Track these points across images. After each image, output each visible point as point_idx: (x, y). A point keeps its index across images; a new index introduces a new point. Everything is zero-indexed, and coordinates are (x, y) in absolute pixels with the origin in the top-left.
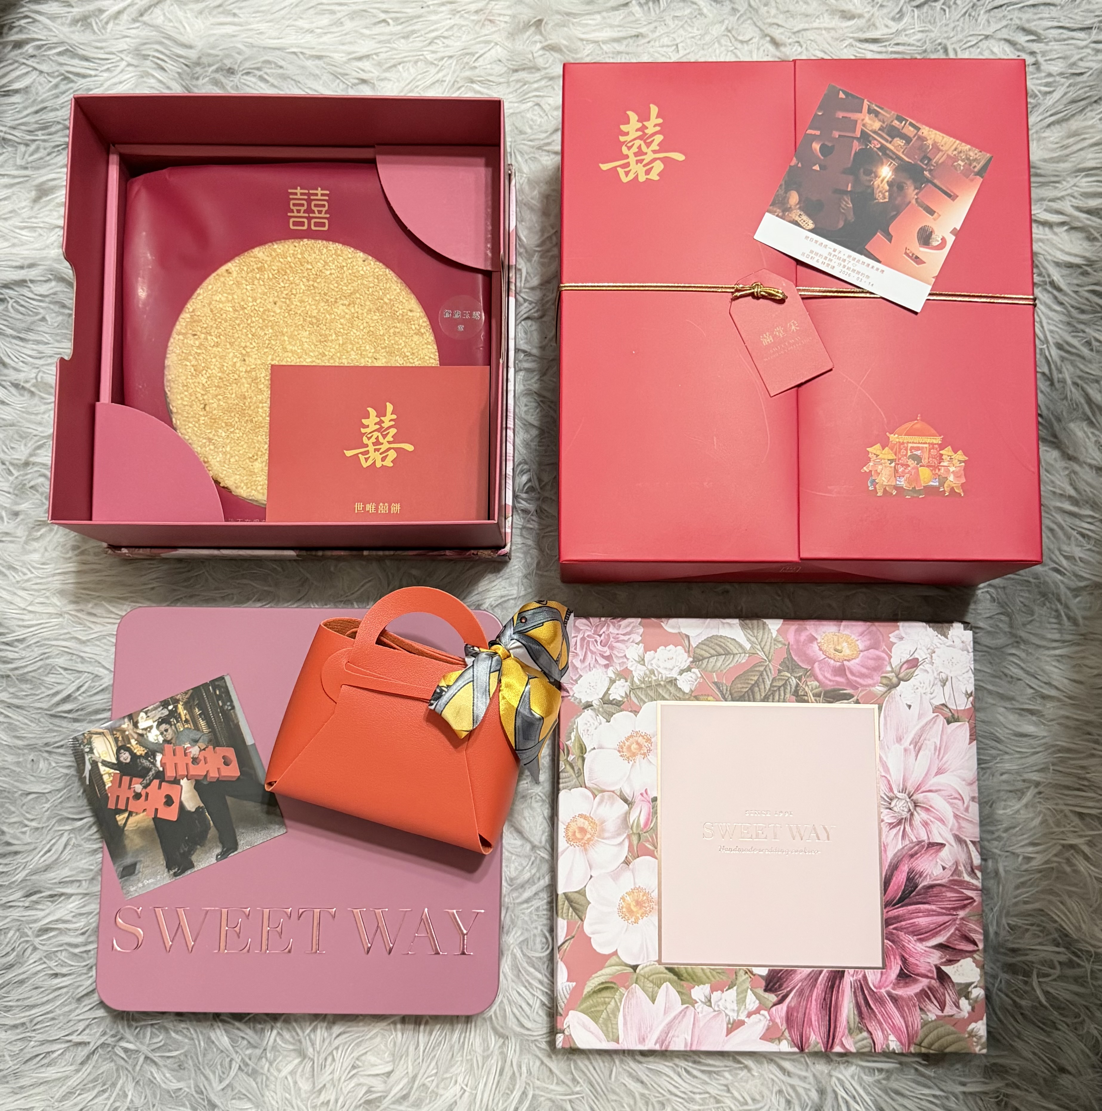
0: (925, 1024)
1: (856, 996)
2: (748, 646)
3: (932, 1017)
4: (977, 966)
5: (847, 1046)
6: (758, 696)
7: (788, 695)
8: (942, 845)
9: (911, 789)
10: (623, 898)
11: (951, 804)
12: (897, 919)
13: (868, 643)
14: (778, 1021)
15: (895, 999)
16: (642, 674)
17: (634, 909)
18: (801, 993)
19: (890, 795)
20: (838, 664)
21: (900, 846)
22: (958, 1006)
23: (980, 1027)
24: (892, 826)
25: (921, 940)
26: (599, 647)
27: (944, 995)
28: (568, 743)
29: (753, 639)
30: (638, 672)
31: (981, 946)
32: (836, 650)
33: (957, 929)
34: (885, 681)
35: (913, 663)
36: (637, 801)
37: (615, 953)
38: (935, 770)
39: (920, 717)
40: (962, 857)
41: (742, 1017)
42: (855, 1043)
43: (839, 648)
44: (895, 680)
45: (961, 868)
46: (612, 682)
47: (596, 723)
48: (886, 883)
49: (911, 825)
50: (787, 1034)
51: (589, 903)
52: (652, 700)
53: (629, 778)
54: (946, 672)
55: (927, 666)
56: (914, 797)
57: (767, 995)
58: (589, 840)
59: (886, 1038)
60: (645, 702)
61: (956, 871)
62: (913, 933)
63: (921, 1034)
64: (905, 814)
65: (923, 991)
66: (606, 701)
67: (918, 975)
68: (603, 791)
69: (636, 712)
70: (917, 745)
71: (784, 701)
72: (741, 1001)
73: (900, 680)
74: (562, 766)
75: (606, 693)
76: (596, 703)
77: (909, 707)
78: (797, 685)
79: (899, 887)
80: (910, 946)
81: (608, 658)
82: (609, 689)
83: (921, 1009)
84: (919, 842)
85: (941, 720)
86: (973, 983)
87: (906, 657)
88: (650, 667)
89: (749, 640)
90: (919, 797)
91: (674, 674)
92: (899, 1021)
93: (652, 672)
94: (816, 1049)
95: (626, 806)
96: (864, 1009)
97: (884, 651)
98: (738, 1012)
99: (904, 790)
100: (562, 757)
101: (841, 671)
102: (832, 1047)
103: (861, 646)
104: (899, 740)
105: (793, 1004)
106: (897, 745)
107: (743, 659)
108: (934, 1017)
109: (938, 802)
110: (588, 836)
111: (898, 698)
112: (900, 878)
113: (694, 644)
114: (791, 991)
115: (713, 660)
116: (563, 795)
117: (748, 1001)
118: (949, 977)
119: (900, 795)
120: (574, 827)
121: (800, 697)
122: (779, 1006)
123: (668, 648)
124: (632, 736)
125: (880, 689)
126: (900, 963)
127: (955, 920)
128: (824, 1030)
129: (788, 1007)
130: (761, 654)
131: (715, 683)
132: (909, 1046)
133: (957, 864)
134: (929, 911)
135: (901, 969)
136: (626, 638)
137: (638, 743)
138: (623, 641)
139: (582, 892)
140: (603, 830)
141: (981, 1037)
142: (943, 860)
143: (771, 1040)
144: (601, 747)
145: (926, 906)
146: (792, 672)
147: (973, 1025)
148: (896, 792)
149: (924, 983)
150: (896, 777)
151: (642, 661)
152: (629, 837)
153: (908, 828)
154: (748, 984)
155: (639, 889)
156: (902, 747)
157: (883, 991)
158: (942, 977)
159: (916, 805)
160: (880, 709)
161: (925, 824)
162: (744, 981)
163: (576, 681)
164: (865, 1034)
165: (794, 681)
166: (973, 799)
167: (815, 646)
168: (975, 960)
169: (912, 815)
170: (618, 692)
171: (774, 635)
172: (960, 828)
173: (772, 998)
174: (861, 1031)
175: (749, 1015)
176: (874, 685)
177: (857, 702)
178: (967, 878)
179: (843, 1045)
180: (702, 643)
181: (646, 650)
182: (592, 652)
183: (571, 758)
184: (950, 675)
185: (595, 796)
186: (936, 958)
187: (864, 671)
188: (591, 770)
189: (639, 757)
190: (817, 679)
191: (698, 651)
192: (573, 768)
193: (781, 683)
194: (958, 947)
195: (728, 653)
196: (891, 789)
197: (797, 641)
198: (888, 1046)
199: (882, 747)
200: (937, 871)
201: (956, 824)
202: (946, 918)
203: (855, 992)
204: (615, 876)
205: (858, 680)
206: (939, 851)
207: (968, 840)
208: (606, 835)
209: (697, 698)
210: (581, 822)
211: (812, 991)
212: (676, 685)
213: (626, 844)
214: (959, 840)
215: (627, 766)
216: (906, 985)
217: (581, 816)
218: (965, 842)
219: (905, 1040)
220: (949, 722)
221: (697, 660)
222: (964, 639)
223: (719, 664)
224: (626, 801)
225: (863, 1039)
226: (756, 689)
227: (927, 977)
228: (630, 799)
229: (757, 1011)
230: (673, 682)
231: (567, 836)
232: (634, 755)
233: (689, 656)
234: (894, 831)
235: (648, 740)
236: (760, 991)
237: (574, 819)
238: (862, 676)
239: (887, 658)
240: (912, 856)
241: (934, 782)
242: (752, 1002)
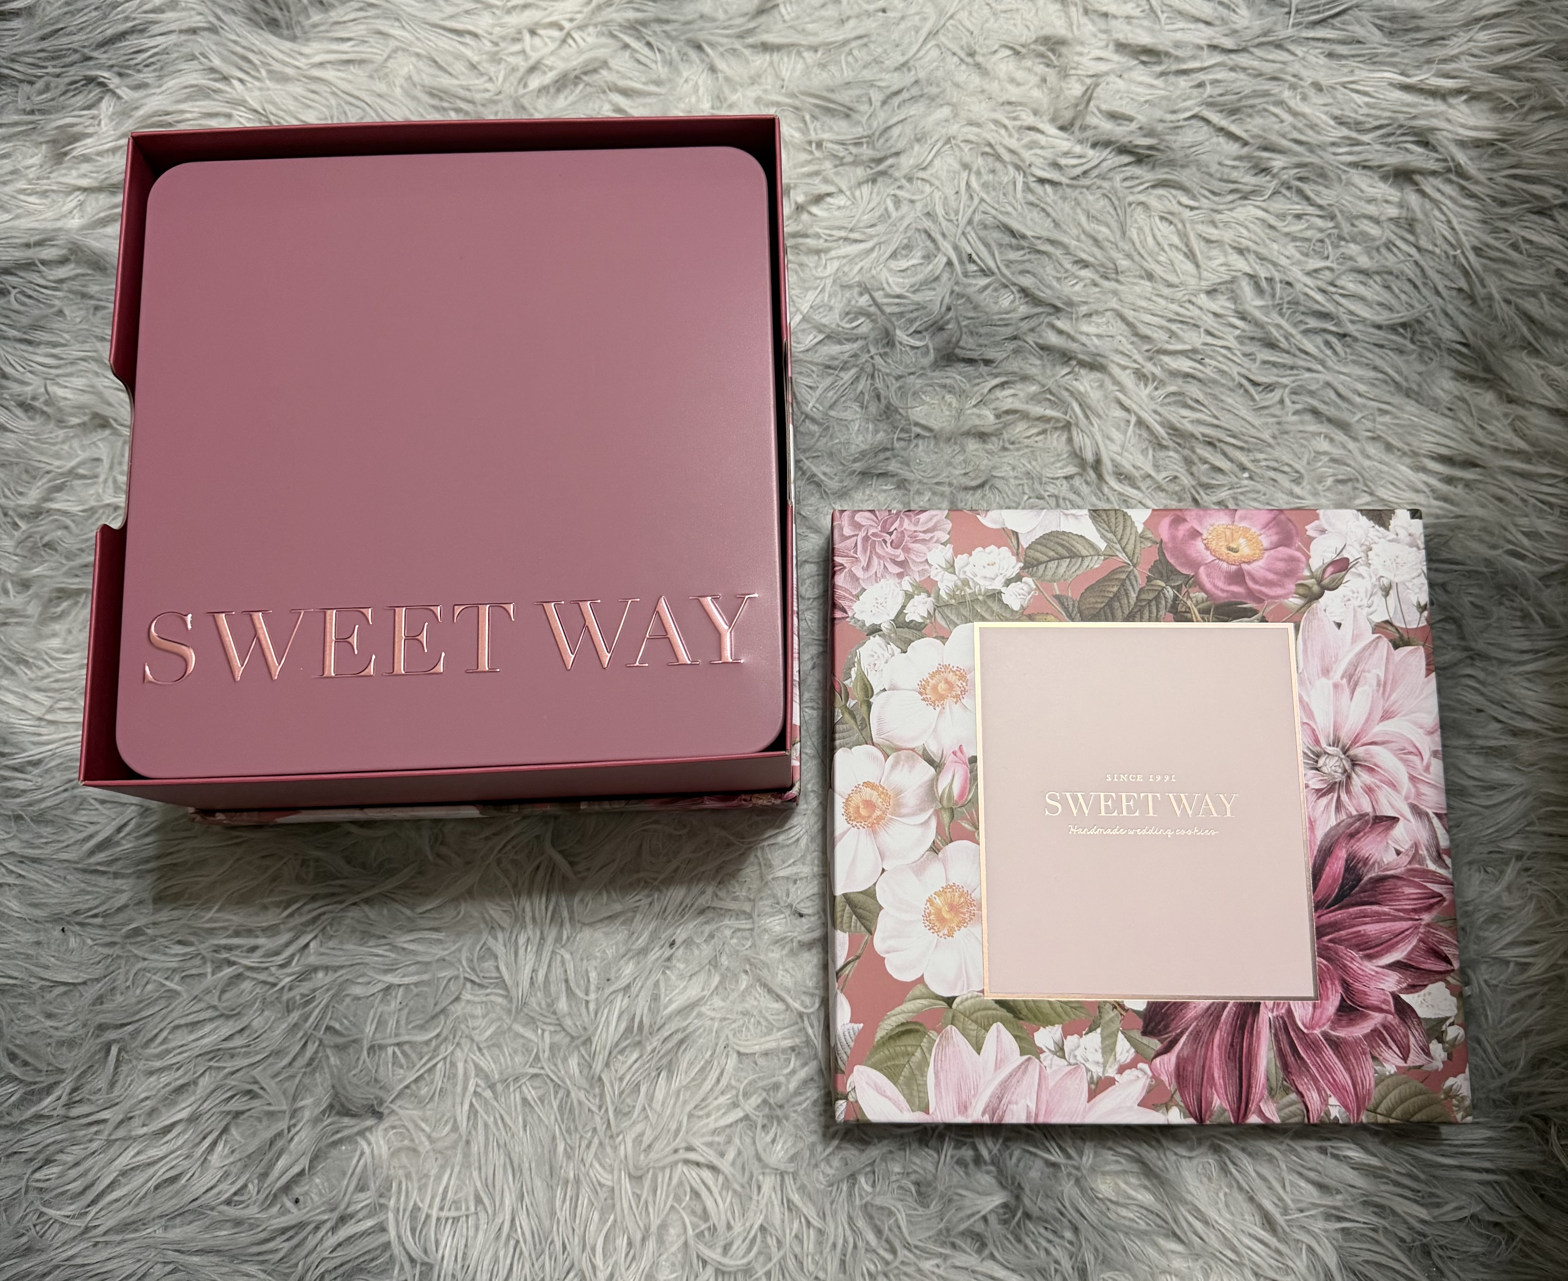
0: (1381, 1079)
1: (1278, 1041)
2: (1102, 545)
3: (1390, 1069)
4: (1452, 994)
5: (1268, 1115)
6: (1119, 613)
7: (1162, 612)
8: (1394, 820)
9: (1345, 739)
10: (930, 900)
11: (1404, 761)
12: (1335, 926)
13: (1275, 538)
14: (1165, 1078)
15: (1336, 1044)
16: (951, 585)
17: (947, 916)
18: (1196, 1036)
19: (1316, 749)
20: (1234, 568)
21: (1333, 822)
22: (1427, 1053)
23: (1461, 1083)
24: (1320, 793)
25: (1370, 957)
26: (889, 549)
27: (1407, 1036)
28: (847, 682)
29: (1110, 535)
30: (946, 583)
31: (1456, 965)
32: (1230, 549)
33: (1420, 940)
34: (1301, 591)
35: (1342, 565)
36: (948, 762)
37: (921, 980)
38: (1378, 715)
39: (1355, 639)
40: (1423, 835)
41: (1111, 1072)
42: (1279, 1110)
43: (1234, 545)
44: (1316, 588)
45: (1423, 852)
46: (909, 597)
47: (887, 655)
48: (1317, 874)
49: (1348, 792)
50: (1177, 1097)
51: (881, 908)
52: (967, 621)
53: (935, 730)
54: (1389, 576)
55: (1361, 569)
56: (1352, 752)
57: (1146, 1040)
58: (880, 818)
59: (1325, 1102)
60: (956, 625)
61: (1416, 857)
62: (1358, 947)
63: (1375, 1094)
64: (1339, 777)
65: (1375, 1031)
66: (900, 622)
67: (1367, 1008)
68: (898, 749)
69: (944, 639)
70: (1352, 679)
71: (1157, 620)
72: (1109, 1049)
73: (1324, 589)
74: (839, 715)
75: (901, 612)
76: (885, 627)
77: (1339, 625)
78: (1176, 598)
79: (1335, 881)
80: (1354, 966)
81: (903, 564)
82: (904, 607)
83: (1374, 1058)
84: (1362, 816)
85: (1385, 644)
86: (1447, 1018)
87: (1331, 556)
88: (962, 576)
89: (1103, 537)
90: (1358, 751)
91: (998, 585)
92: (1342, 1076)
93: (966, 583)
94: (1222, 1120)
95: (932, 771)
96: (1291, 1059)
97: (1299, 549)
98: (1105, 1065)
99: (1336, 742)
100: (839, 702)
101: (1238, 577)
102: (1245, 1115)
103: (1265, 542)
104: (1326, 672)
105: (1185, 1053)
106: (1324, 680)
107: (1096, 563)
108: (1393, 1070)
109: (1384, 757)
110: (878, 813)
111: (1321, 614)
112: (1336, 866)
113: (1025, 543)
114: (1181, 1034)
115: (1052, 565)
116: (841, 757)
117: (1118, 1049)
118: (1413, 1011)
119: (1330, 750)
120: (857, 800)
121: (1179, 614)
122: (1165, 1057)
123: (988, 549)
124: (938, 672)
125: (1295, 601)
126: (1340, 990)
127: (1417, 927)
128: (1232, 1090)
129: (1178, 1057)
130: (1122, 556)
131: (1057, 597)
132: (1358, 1114)
133: (1416, 846)
134: (1378, 914)
135: (1343, 1000)
136: (927, 536)
137: (947, 682)
138: (923, 541)
139: (870, 893)
140: (899, 805)
141: (1463, 1098)
142: (1396, 841)
143: (1155, 1107)
144: (894, 688)
145: (1375, 908)
146: (1167, 580)
147: (1450, 1081)
148: (1324, 745)
149: (1376, 1019)
150: (1324, 724)
151: (951, 567)
152: (937, 813)
153: (1344, 797)
154: (1117, 1025)
155: (952, 887)
156: (1331, 682)
157: (1317, 1032)
158: (1403, 1010)
159: (1354, 762)
160: (1297, 628)
161: (1369, 790)
162: (1112, 1020)
163: (857, 597)
164: (1293, 1096)
165: (1170, 593)
166: (1435, 754)
167: (1199, 544)
168: (1448, 985)
169: (1349, 777)
170: (918, 610)
171: (1140, 528)
172: (1419, 794)
173: (1155, 1044)
174: (1287, 1091)
175: (1121, 1070)
176: (1286, 596)
177: (1263, 620)
178: (1431, 866)
179: (1261, 1113)
180: (1037, 542)
181: (956, 553)
182: (879, 557)
183: (851, 703)
184: (1396, 580)
185: (887, 756)
186: (1391, 982)
187: (1271, 576)
188: (880, 720)
189: (948, 702)
190: (1203, 589)
191: (1031, 553)
192: (854, 717)
193: (1151, 596)
194: (1423, 966)
195: (1073, 555)
196: (1317, 742)
197: (1173, 538)
198: (1328, 1114)
199: (1301, 682)
200: (1389, 857)
201: (1413, 790)
202: (1405, 925)
203: (1276, 1035)
204: (919, 868)
205: (1263, 589)
206: (1390, 828)
207: (1430, 812)
208: (904, 811)
209: (1031, 618)
210: (867, 793)
211: (1212, 1034)
212: (1000, 600)
213: (933, 823)
214: (1418, 812)
215: (932, 713)
216: (1352, 1022)
217: (867, 784)
218: (1427, 815)
219: (1353, 1106)
220: (1396, 646)
221: (1030, 565)
222: (1410, 531)
223: (1062, 570)
224: (931, 762)
225: (1291, 1104)
226: (1116, 604)
227: (1380, 1010)
228: (937, 760)
229: (1132, 1065)
230: (996, 595)
231: (847, 813)
232: (942, 698)
233: (1018, 560)
234: (1324, 801)
235: (962, 677)
236: (1137, 1035)
237: (857, 789)
238: (1269, 583)
239: (1303, 558)
240: (1352, 836)
241: (1379, 729)
242: (1124, 1050)
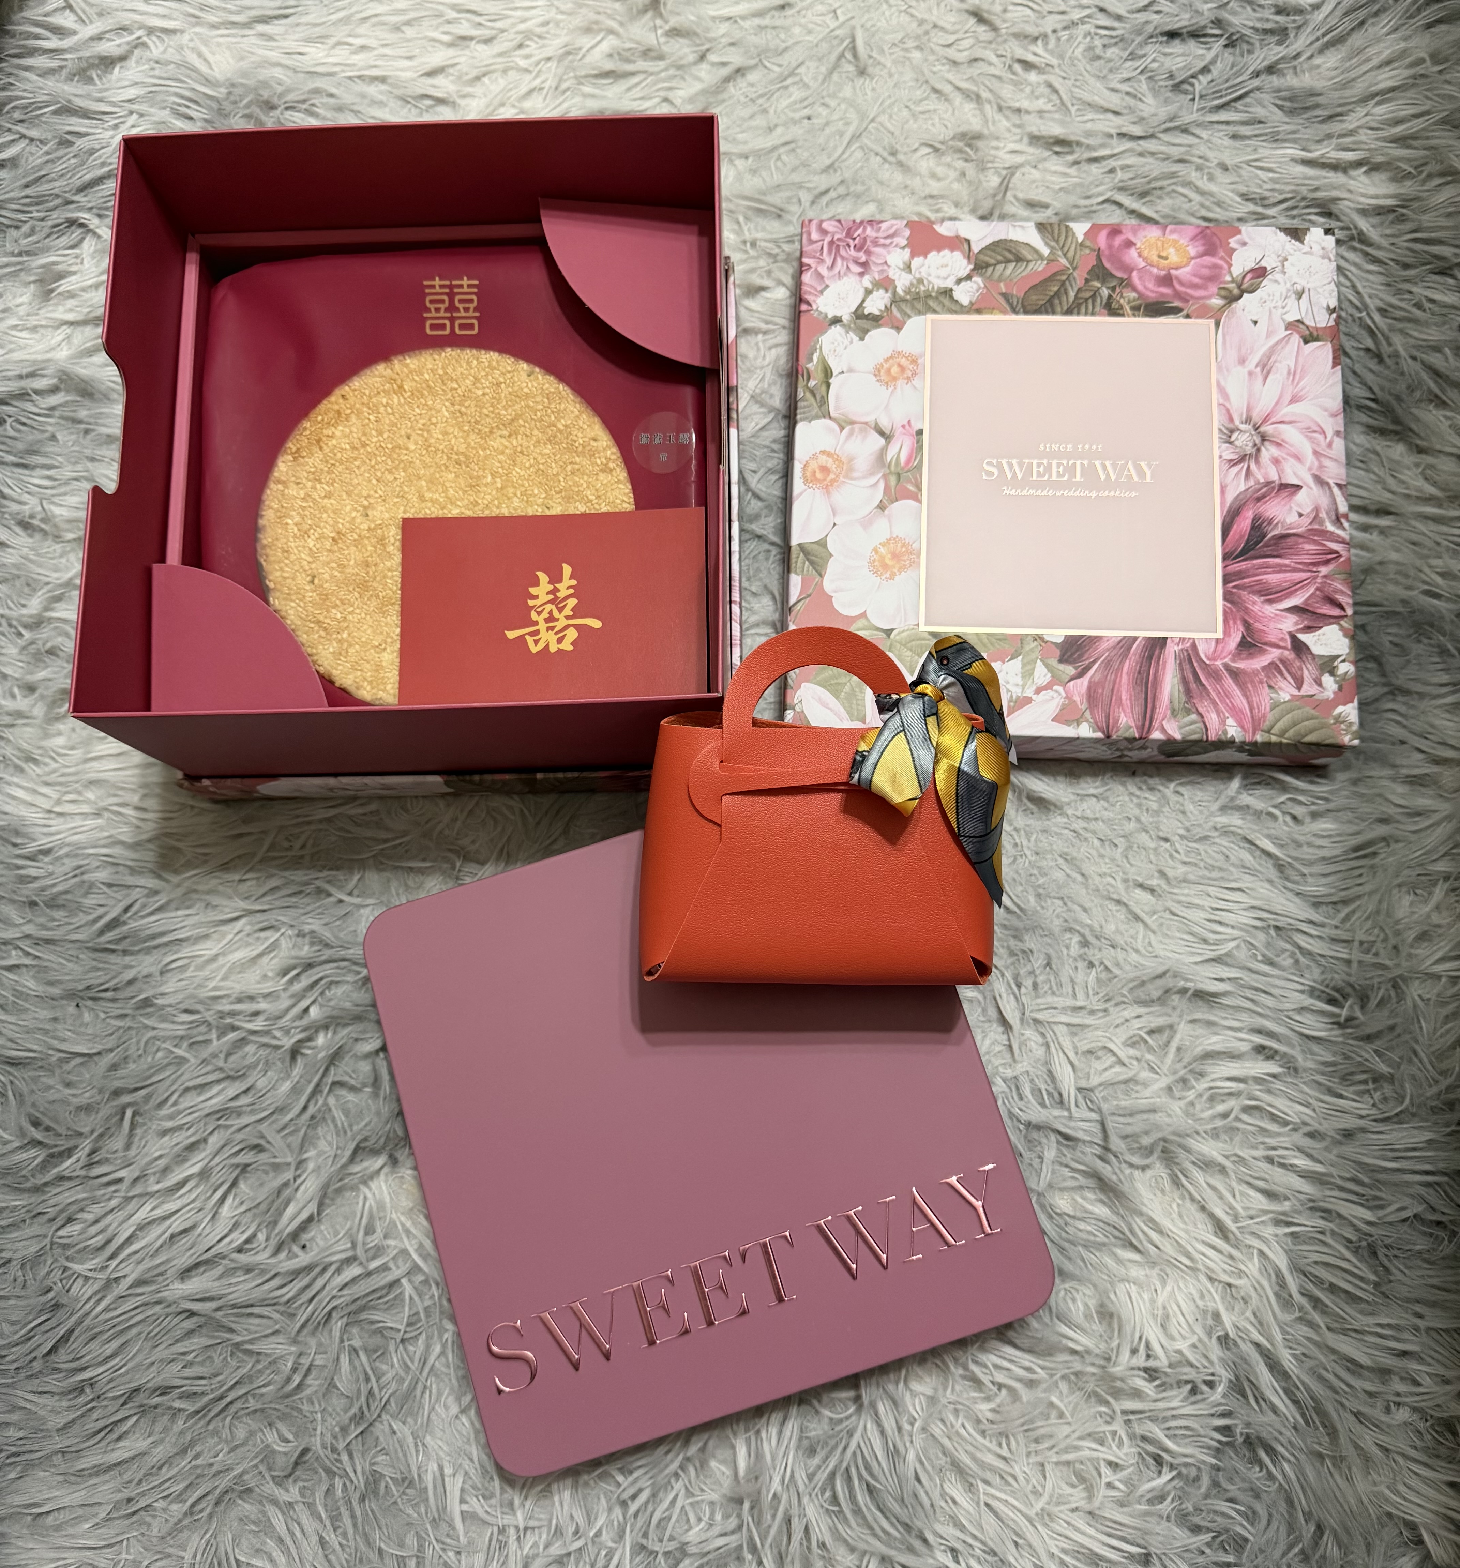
0: (1275, 705)
1: (1182, 669)
2: (1046, 251)
3: (1285, 696)
4: (1345, 635)
5: (1170, 732)
6: (1059, 309)
7: (1097, 309)
8: (1298, 487)
9: (1257, 417)
10: (875, 550)
11: (1310, 439)
12: (1240, 575)
13: (1201, 249)
14: (1077, 698)
15: (1235, 674)
16: (907, 283)
17: (889, 562)
18: (1108, 664)
19: (1231, 426)
20: (1163, 273)
21: (1242, 488)
22: (1320, 684)
23: (1350, 711)
24: (1232, 463)
25: (1270, 602)
26: (852, 252)
27: (1301, 669)
28: (810, 366)
29: (1053, 244)
30: (902, 282)
31: (1350, 612)
32: (1160, 257)
33: (1317, 589)
34: (1223, 293)
35: (1260, 273)
36: (897, 434)
37: (864, 615)
38: (1288, 397)
39: (1269, 334)
40: (1324, 502)
41: (1029, 693)
42: (1181, 728)
43: (1164, 254)
44: (1236, 292)
45: (1323, 515)
46: (868, 292)
47: (846, 342)
48: (1226, 530)
49: (1257, 462)
50: (1088, 714)
51: (831, 555)
52: (920, 313)
53: (887, 406)
54: (1302, 283)
55: (1278, 276)
56: (1262, 429)
57: (1061, 667)
58: (833, 481)
59: (1223, 722)
60: (909, 317)
61: (1316, 518)
62: (1260, 593)
63: (1270, 717)
64: (1249, 449)
65: (1272, 663)
66: (859, 314)
67: (1266, 644)
68: (852, 423)
69: (898, 329)
70: (1266, 367)
71: (1093, 314)
72: (1028, 673)
73: (1242, 292)
74: (801, 394)
75: (861, 305)
76: (846, 318)
77: (1255, 323)
78: (1110, 297)
79: (1242, 537)
80: (1256, 608)
81: (865, 265)
82: (863, 301)
83: (1270, 687)
84: (1268, 483)
85: (1296, 339)
86: (1339, 656)
87: (1250, 265)
88: (917, 276)
89: (1047, 244)
90: (1267, 429)
91: (949, 283)
92: (1239, 700)
93: (920, 281)
94: (1127, 735)
95: (882, 441)
96: (1193, 686)
97: (1222, 258)
98: (1023, 687)
99: (1248, 420)
100: (801, 383)
101: (1167, 280)
102: (1149, 731)
103: (1192, 251)
104: (1242, 361)
105: (1097, 678)
106: (1240, 368)
107: (1040, 266)
108: (1287, 697)
109: (1292, 435)
110: (832, 476)
111: (1239, 312)
112: (1244, 524)
113: (976, 249)
114: (1094, 662)
115: (1000, 267)
116: (801, 429)
117: (1036, 674)
118: (1308, 648)
119: (1243, 427)
120: (813, 465)
121: (1112, 309)
122: (1079, 681)
123: (942, 253)
124: (891, 357)
125: (1217, 302)
126: (1242, 629)
127: (1315, 578)
128: (1138, 710)
129: (1089, 682)
130: (1063, 261)
131: (1004, 295)
132: (1254, 734)
133: (1317, 510)
134: (1280, 566)
135: (1243, 637)
136: (888, 241)
137: (899, 365)
138: (884, 245)
139: (822, 543)
140: (851, 469)
141: (1351, 724)
142: (1299, 505)
143: (1067, 722)
144: (851, 370)
145: (1277, 560)
146: (1103, 282)
147: (1340, 709)
148: (1237, 422)
149: (1274, 654)
150: (1238, 406)
151: (908, 268)
152: (885, 477)
153: (1253, 466)
154: (1037, 653)
155: (896, 539)
156: (1246, 371)
157: (1219, 663)
158: (1299, 648)
159: (1264, 438)
160: (1217, 324)
161: (1276, 461)
162: (1032, 650)
163: (822, 292)
164: (1194, 717)
165: (1105, 292)
166: (1338, 433)
167: (1133, 252)
168: (1342, 628)
169: (1259, 450)
170: (876, 304)
171: (1080, 238)
172: (1321, 467)
173: (1070, 670)
174: (1188, 712)
175: (1038, 691)
176: (1210, 297)
177: (1188, 316)
178: (1330, 527)
179: (1163, 730)
180: (987, 248)
181: (913, 255)
182: (843, 258)
183: (812, 383)
184: (1307, 286)
185: (842, 428)
186: (1290, 623)
187: (1196, 280)
188: (837, 398)
189: (900, 383)
190: (1134, 289)
191: (982, 257)
192: (814, 395)
193: (1088, 294)
194: (1319, 611)
195: (1019, 259)
196: (1231, 420)
197: (1110, 247)
198: (1225, 732)
199: (1220, 369)
200: (1292, 518)
201: (1316, 463)
202: (1304, 575)
203: (1180, 664)
204: (866, 523)
205: (1189, 291)
206: (1294, 493)
207: (1331, 482)
208: (855, 475)
209: (979, 311)
210: (823, 460)
211: (1122, 662)
212: (951, 297)
213: (882, 485)
214: (1320, 481)
215: (884, 392)
216: (1251, 656)
217: (823, 452)
218: (1328, 484)
219: (1249, 725)
220: (1306, 342)
221: (979, 267)
222: (1324, 244)
223: (1008, 272)
224: (882, 433)
225: (1191, 723)
226: (1056, 301)
227: (1277, 646)
228: (887, 432)
229: (1048, 687)
230: (947, 293)
231: (804, 476)
232: (895, 379)
233: (969, 262)
234: (1236, 469)
235: (914, 361)
236: (1054, 662)
237: (814, 457)
238: (1195, 286)
239: (1225, 266)
240: (1259, 499)
241: (1287, 411)
242: (1042, 675)
